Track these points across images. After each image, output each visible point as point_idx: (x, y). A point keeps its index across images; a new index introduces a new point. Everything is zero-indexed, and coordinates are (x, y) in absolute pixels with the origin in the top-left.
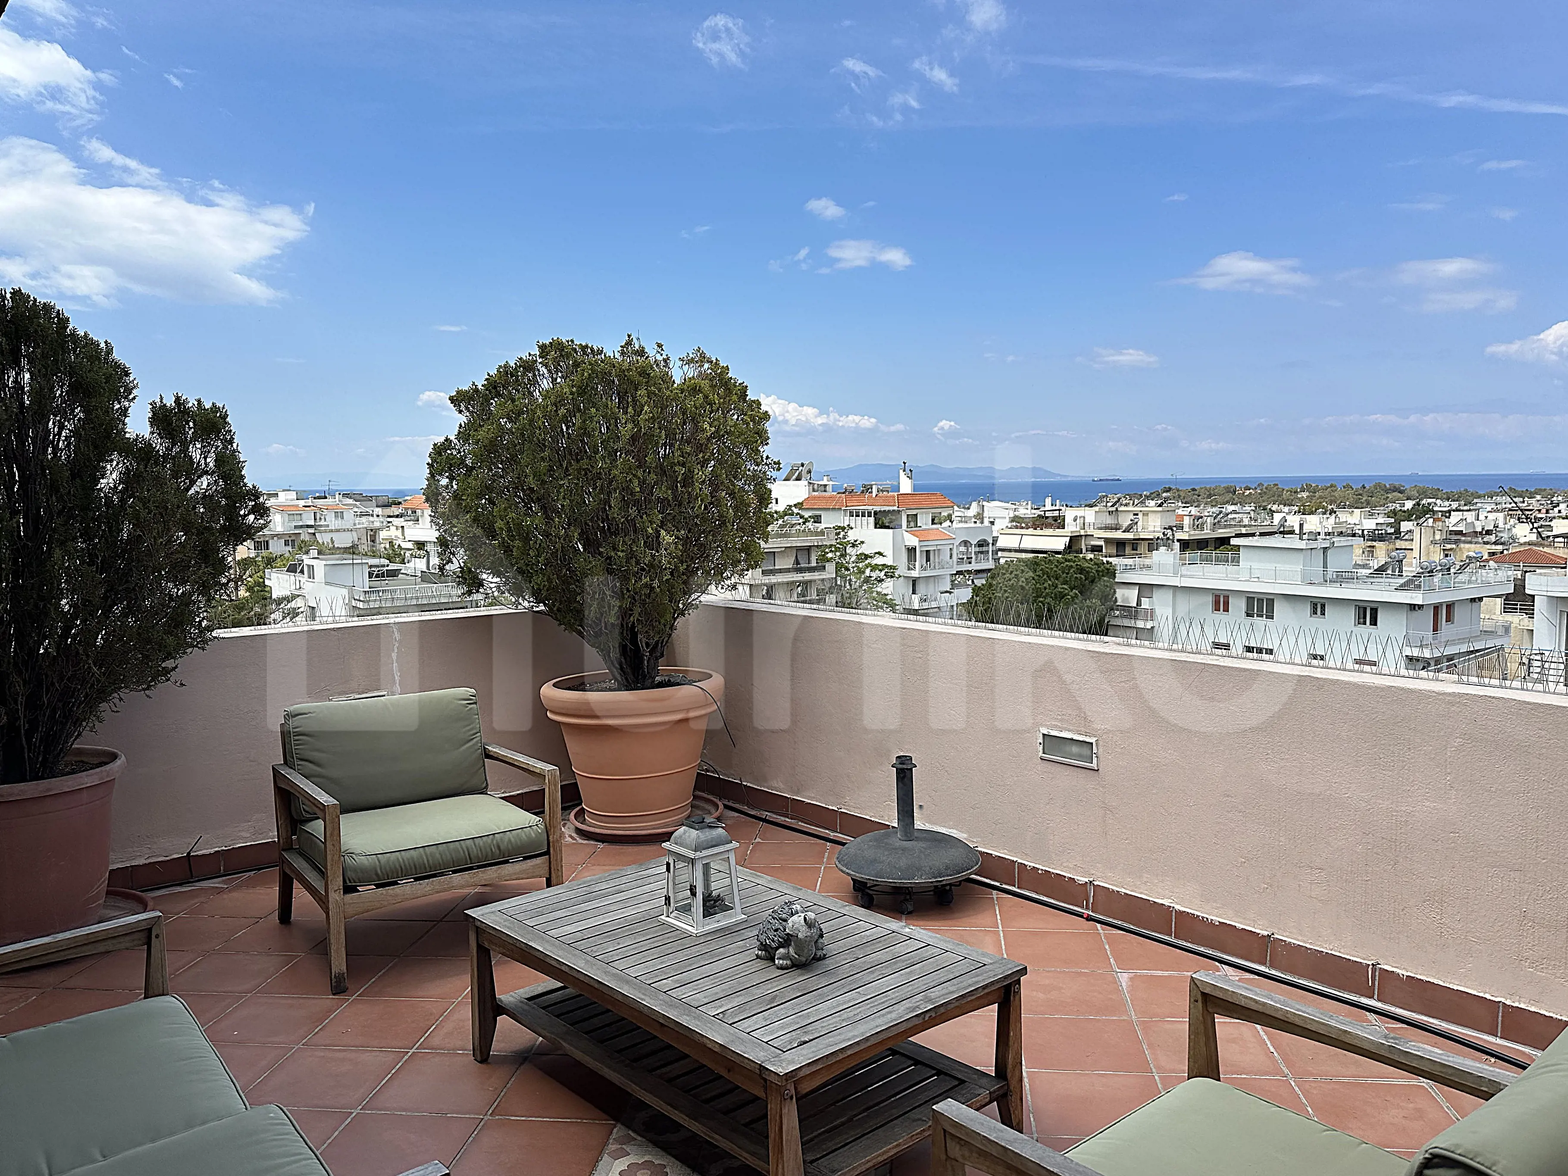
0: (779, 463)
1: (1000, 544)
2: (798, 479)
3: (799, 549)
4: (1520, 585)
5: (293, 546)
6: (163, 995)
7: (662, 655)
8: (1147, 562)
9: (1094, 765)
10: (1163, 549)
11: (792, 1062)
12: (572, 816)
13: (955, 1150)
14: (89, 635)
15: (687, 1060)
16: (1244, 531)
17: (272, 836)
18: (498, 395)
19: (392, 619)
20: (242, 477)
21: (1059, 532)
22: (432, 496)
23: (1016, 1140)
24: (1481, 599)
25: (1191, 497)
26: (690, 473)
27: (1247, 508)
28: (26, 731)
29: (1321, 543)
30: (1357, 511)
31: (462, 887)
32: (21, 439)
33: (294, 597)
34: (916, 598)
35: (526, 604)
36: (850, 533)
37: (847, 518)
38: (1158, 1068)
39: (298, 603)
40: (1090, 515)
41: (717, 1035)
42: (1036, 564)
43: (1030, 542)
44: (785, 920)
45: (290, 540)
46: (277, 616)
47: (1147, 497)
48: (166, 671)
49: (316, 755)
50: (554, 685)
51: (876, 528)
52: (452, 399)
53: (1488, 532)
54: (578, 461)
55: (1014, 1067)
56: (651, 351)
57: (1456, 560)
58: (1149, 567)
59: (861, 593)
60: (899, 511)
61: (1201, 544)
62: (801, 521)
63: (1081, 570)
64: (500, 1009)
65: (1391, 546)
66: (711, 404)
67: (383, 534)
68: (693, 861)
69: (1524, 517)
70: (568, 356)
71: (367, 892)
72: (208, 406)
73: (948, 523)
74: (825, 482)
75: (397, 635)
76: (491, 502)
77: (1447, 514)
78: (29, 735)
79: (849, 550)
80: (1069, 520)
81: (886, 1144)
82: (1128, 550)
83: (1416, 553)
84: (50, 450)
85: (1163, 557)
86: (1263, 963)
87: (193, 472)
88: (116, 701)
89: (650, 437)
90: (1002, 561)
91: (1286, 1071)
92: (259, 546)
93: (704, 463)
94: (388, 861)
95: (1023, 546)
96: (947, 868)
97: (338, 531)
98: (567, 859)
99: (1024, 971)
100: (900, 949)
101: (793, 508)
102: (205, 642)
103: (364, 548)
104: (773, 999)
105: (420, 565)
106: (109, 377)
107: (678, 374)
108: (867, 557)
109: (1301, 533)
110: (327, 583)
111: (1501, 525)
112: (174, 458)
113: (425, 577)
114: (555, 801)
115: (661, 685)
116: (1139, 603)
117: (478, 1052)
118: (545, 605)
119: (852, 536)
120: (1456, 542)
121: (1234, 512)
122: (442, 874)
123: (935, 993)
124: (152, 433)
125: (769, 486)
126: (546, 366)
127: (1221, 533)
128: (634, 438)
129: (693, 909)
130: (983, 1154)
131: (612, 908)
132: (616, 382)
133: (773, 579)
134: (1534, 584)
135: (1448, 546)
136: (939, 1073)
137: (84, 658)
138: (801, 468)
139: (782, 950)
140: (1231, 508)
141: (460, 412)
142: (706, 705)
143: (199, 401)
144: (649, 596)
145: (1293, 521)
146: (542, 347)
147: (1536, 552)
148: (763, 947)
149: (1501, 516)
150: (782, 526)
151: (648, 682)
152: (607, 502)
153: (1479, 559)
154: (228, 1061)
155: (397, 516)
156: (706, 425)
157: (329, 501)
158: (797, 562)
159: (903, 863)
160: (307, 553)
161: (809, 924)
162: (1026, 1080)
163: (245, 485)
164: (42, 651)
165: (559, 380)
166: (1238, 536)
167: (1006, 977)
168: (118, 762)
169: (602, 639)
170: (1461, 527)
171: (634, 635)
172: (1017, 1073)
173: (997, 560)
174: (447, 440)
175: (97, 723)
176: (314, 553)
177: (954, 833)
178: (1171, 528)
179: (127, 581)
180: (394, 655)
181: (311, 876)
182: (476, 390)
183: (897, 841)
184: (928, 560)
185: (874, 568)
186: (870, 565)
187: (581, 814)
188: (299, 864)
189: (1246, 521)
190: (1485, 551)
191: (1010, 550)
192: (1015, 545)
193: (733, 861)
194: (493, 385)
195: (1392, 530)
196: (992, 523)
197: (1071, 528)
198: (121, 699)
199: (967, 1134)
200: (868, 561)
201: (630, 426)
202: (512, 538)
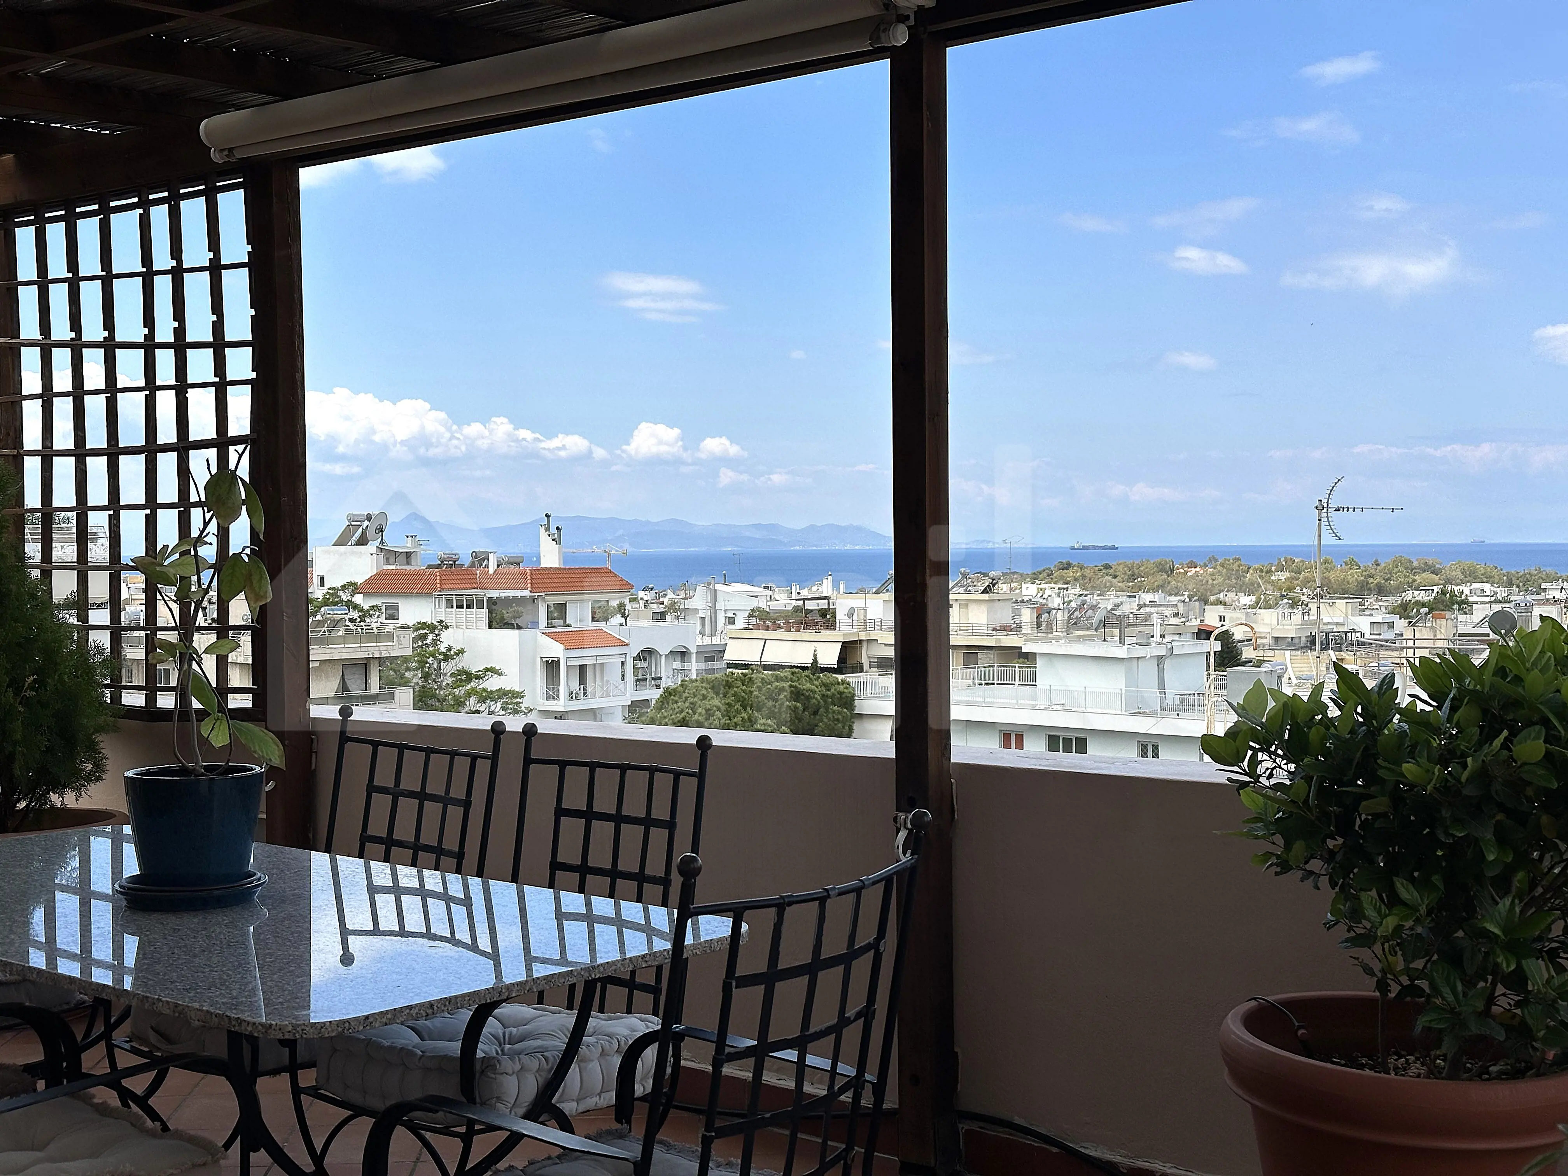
2: (363, 541)
3: (347, 665)
21: (826, 634)
29: (1154, 650)
36: (444, 635)
37: (442, 609)
51: (490, 627)
60: (533, 599)
62: (355, 615)
73: (620, 619)
74: (407, 548)
79: (440, 665)
80: (841, 615)
101: (341, 593)
108: (470, 677)
119: (448, 639)
138: (366, 523)
158: (344, 687)
184: (582, 680)
197: (844, 631)
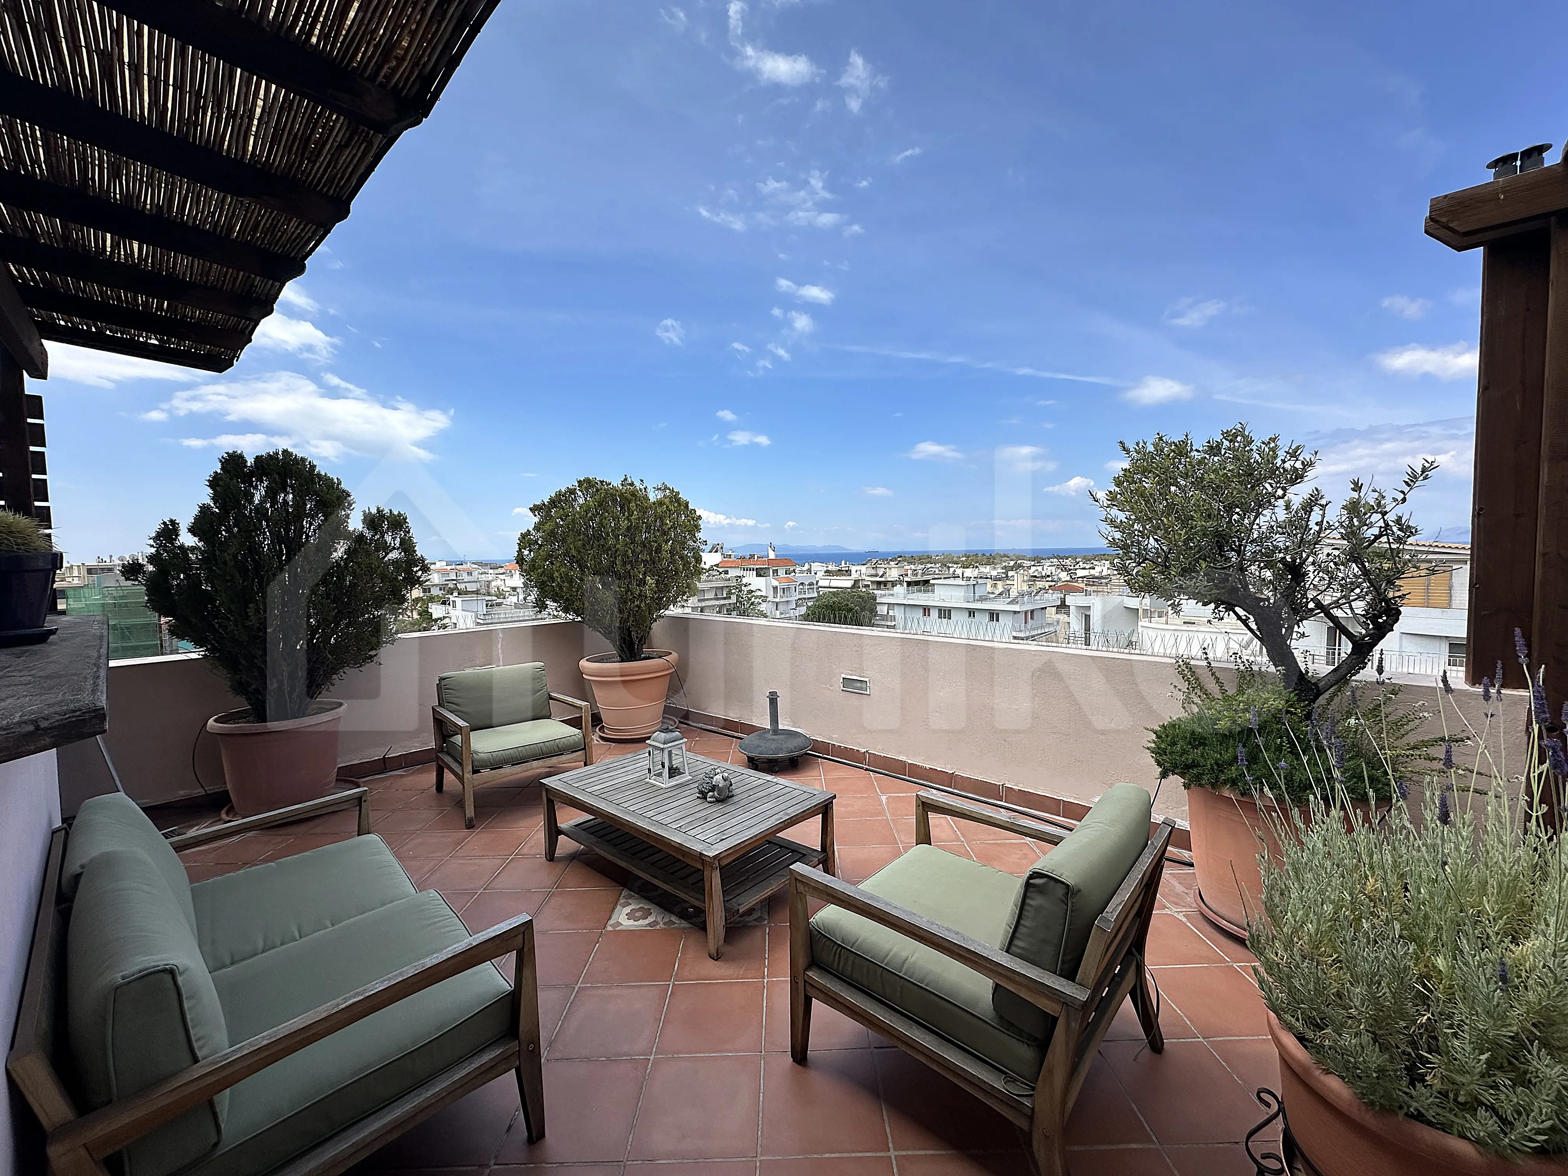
0: (706, 541)
1: (820, 584)
2: (716, 551)
3: (717, 588)
4: (1063, 601)
5: (444, 591)
6: (369, 833)
7: (645, 643)
8: (891, 592)
9: (868, 693)
10: (898, 586)
11: (717, 849)
12: (598, 729)
13: (801, 888)
14: (326, 639)
15: (661, 853)
16: (936, 576)
17: (432, 745)
18: (556, 507)
19: (498, 627)
20: (415, 551)
21: (848, 578)
22: (520, 560)
23: (831, 881)
24: (1046, 608)
25: (911, 560)
26: (660, 546)
27: (938, 566)
28: (288, 691)
29: (972, 582)
30: (988, 567)
31: (538, 768)
32: (287, 531)
33: (445, 618)
34: (778, 612)
35: (571, 617)
36: (743, 579)
37: (742, 572)
38: (901, 842)
39: (446, 621)
40: (863, 569)
41: (677, 838)
42: (838, 594)
43: (834, 583)
44: (712, 778)
45: (442, 587)
46: (435, 627)
47: (890, 560)
48: (371, 657)
49: (457, 700)
50: (587, 660)
51: (757, 576)
52: (531, 509)
53: (1048, 576)
54: (598, 541)
55: (830, 846)
56: (637, 484)
57: (1034, 589)
58: (892, 595)
59: (749, 611)
60: (768, 568)
61: (917, 583)
62: (718, 573)
63: (860, 597)
64: (560, 832)
65: (1005, 583)
66: (670, 511)
67: (493, 584)
68: (663, 749)
69: (1064, 568)
70: (593, 486)
71: (486, 773)
72: (396, 513)
73: (793, 574)
74: (730, 553)
75: (501, 635)
76: (552, 563)
77: (1029, 568)
78: (290, 694)
79: (743, 588)
80: (853, 572)
81: (766, 889)
82: (882, 587)
83: (1015, 586)
84: (304, 537)
85: (900, 590)
86: (951, 787)
87: (387, 549)
88: (342, 674)
89: (637, 527)
90: (821, 593)
91: (963, 840)
92: (426, 590)
93: (667, 542)
94: (497, 756)
95: (832, 585)
96: (796, 748)
97: (469, 582)
98: (595, 752)
99: (834, 797)
100: (771, 790)
101: (714, 567)
102: (394, 640)
103: (483, 591)
104: (706, 819)
105: (514, 599)
106: (338, 498)
107: (653, 497)
108: (752, 591)
109: (963, 577)
110: (463, 610)
111: (1054, 573)
112: (375, 541)
113: (517, 606)
114: (588, 721)
115: (645, 659)
116: (888, 613)
117: (548, 856)
118: (581, 617)
119: (745, 581)
120: (1034, 581)
121: (932, 567)
122: (527, 762)
123: (789, 811)
124: (363, 528)
125: (701, 554)
126: (581, 491)
127: (925, 578)
128: (629, 529)
129: (663, 775)
130: (815, 889)
131: (620, 776)
132: (619, 500)
133: (704, 604)
134: (1070, 600)
135: (1030, 583)
136: (793, 851)
137: (323, 650)
138: (717, 545)
139: (711, 793)
140: (929, 565)
141: (535, 516)
142: (670, 668)
143: (391, 511)
144: (637, 611)
145: (959, 572)
146: (580, 482)
147: (1069, 585)
148: (701, 792)
149: (1053, 568)
150: (707, 576)
151: (638, 658)
152: (614, 562)
153: (1044, 589)
154: (407, 869)
155: (501, 574)
156: (668, 522)
157: (464, 566)
158: (716, 595)
159: (773, 746)
160: (452, 594)
161: (725, 779)
162: (836, 853)
163: (416, 555)
164: (298, 647)
165: (588, 499)
166: (933, 579)
167: (826, 800)
168: (343, 707)
169: (613, 635)
170: (1036, 574)
171: (630, 632)
172: (832, 849)
173: (818, 592)
174: (528, 530)
175: (330, 686)
176: (456, 594)
177: (798, 730)
178: (902, 575)
179: (349, 608)
180: (499, 646)
181: (454, 765)
182: (544, 504)
183: (769, 736)
184: (784, 593)
185: (756, 597)
186: (754, 596)
187: (602, 729)
188: (447, 759)
189: (937, 572)
190: (1047, 585)
191: (825, 587)
192: (827, 585)
193: (684, 749)
194: (553, 502)
195: (1004, 576)
196: (816, 574)
197: (854, 576)
198: (344, 673)
199: (807, 879)
200: (753, 593)
201: (626, 522)
202: (563, 582)
